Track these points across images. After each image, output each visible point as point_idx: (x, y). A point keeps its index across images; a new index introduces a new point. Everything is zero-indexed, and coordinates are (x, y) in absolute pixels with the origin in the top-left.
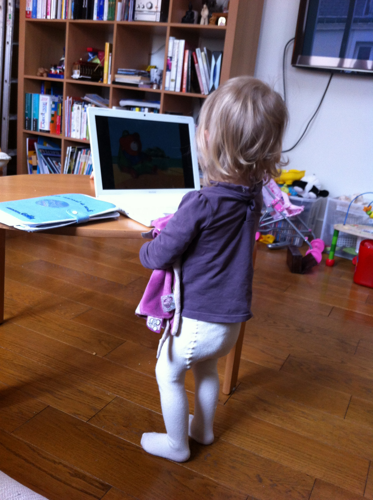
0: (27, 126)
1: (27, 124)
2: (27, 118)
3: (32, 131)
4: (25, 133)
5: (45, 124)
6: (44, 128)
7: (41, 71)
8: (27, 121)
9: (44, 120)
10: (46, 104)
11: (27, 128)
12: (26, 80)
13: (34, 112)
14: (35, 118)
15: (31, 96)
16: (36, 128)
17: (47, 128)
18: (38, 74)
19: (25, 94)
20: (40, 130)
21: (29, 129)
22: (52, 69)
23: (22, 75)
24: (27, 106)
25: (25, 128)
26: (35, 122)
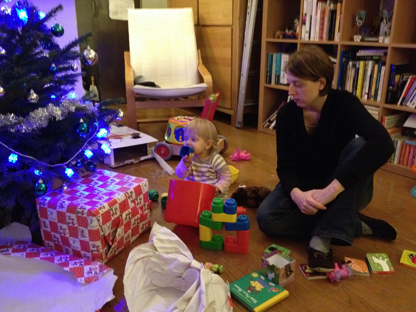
0: (268, 81)
2: (268, 74)
3: (273, 85)
4: (266, 88)
5: (284, 79)
6: (284, 82)
7: (278, 33)
8: (268, 78)
9: (283, 76)
11: (268, 83)
12: (268, 43)
13: (277, 69)
14: (277, 74)
15: (272, 56)
16: (278, 82)
17: (286, 82)
18: (276, 36)
19: (267, 55)
20: (281, 84)
21: (270, 82)
22: (287, 31)
23: (265, 39)
24: (268, 65)
25: (266, 83)
26: (277, 77)
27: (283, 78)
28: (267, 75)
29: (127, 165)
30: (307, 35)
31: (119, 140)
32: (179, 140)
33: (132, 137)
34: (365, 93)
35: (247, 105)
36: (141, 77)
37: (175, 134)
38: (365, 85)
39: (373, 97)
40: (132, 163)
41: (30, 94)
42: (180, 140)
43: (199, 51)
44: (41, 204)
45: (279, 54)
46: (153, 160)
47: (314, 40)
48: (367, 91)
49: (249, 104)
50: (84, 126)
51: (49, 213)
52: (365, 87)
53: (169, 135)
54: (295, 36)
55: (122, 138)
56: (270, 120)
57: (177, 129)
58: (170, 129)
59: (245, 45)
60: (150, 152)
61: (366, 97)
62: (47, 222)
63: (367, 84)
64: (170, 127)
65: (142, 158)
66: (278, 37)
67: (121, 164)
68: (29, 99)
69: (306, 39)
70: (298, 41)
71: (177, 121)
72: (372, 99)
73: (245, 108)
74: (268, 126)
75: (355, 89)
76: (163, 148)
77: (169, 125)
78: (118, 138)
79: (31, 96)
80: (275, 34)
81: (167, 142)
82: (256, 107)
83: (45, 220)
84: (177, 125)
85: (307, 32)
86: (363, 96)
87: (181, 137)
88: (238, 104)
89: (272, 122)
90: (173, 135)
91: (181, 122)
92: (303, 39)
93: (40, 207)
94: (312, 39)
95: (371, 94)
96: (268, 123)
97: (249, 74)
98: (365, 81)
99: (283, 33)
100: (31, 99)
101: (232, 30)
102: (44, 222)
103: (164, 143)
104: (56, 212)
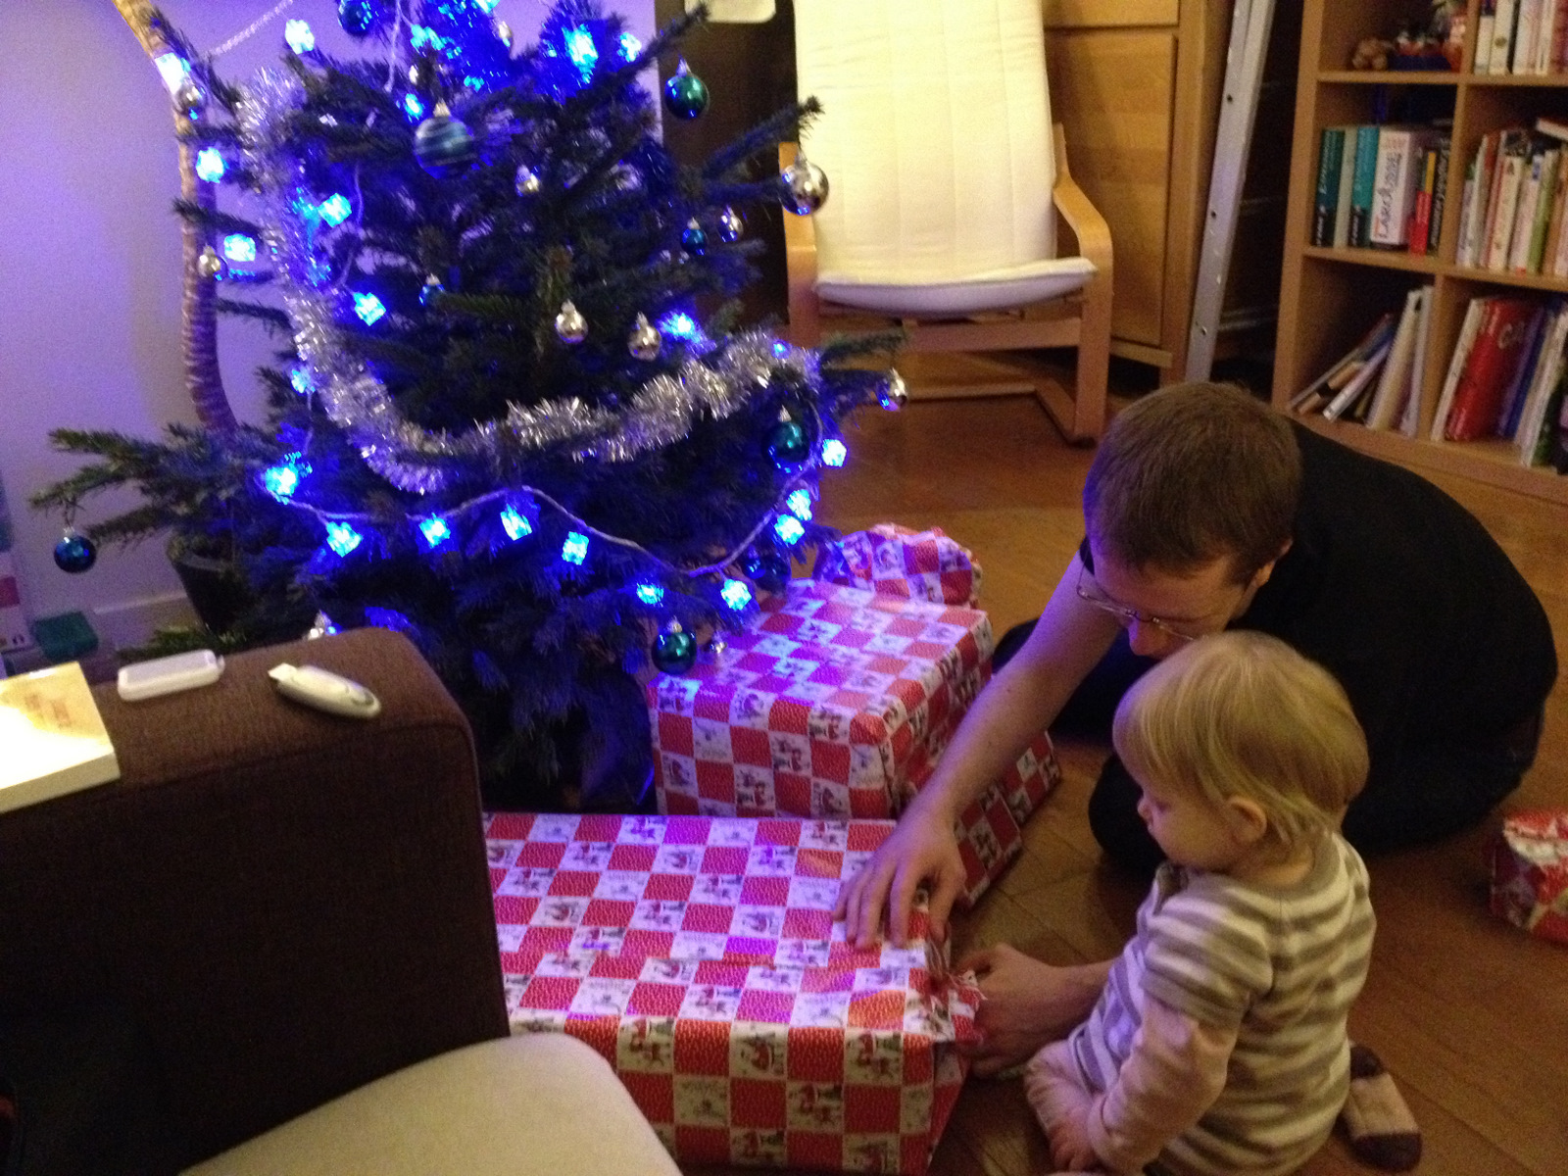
0: (1320, 235)
1: (1320, 228)
2: (1322, 209)
3: (1340, 249)
4: (1310, 261)
5: (1390, 224)
6: (1385, 237)
7: (1366, 49)
8: (1321, 220)
9: (1386, 213)
10: (1400, 156)
11: (1319, 242)
12: (1325, 87)
13: (1359, 188)
14: (1358, 208)
15: (1341, 136)
16: (1360, 236)
17: (1394, 237)
18: (1358, 60)
19: (1321, 134)
20: (1373, 246)
21: (1328, 241)
22: (1403, 40)
23: (1311, 73)
24: (1324, 172)
25: (1313, 243)
26: (1356, 220)
27: (1384, 222)
28: (1316, 209)
30: (1501, 54)
35: (1228, 327)
41: (636, 331)
43: (1061, 127)
44: (665, 703)
45: (1367, 131)
47: (1531, 71)
49: (1239, 325)
50: (791, 433)
51: (698, 735)
54: (1440, 60)
56: (1325, 385)
59: (1230, 99)
62: (688, 766)
66: (1369, 67)
68: (632, 345)
69: (1498, 70)
70: (1461, 79)
73: (1222, 339)
74: (1319, 409)
79: (640, 336)
80: (1352, 52)
82: (1266, 336)
83: (680, 759)
85: (1500, 43)
88: (1193, 325)
89: (1336, 392)
92: (1481, 67)
93: (664, 717)
94: (1518, 70)
96: (1317, 397)
97: (1242, 208)
99: (1386, 45)
100: (641, 348)
101: (1176, 42)
102: (676, 766)
104: (727, 731)
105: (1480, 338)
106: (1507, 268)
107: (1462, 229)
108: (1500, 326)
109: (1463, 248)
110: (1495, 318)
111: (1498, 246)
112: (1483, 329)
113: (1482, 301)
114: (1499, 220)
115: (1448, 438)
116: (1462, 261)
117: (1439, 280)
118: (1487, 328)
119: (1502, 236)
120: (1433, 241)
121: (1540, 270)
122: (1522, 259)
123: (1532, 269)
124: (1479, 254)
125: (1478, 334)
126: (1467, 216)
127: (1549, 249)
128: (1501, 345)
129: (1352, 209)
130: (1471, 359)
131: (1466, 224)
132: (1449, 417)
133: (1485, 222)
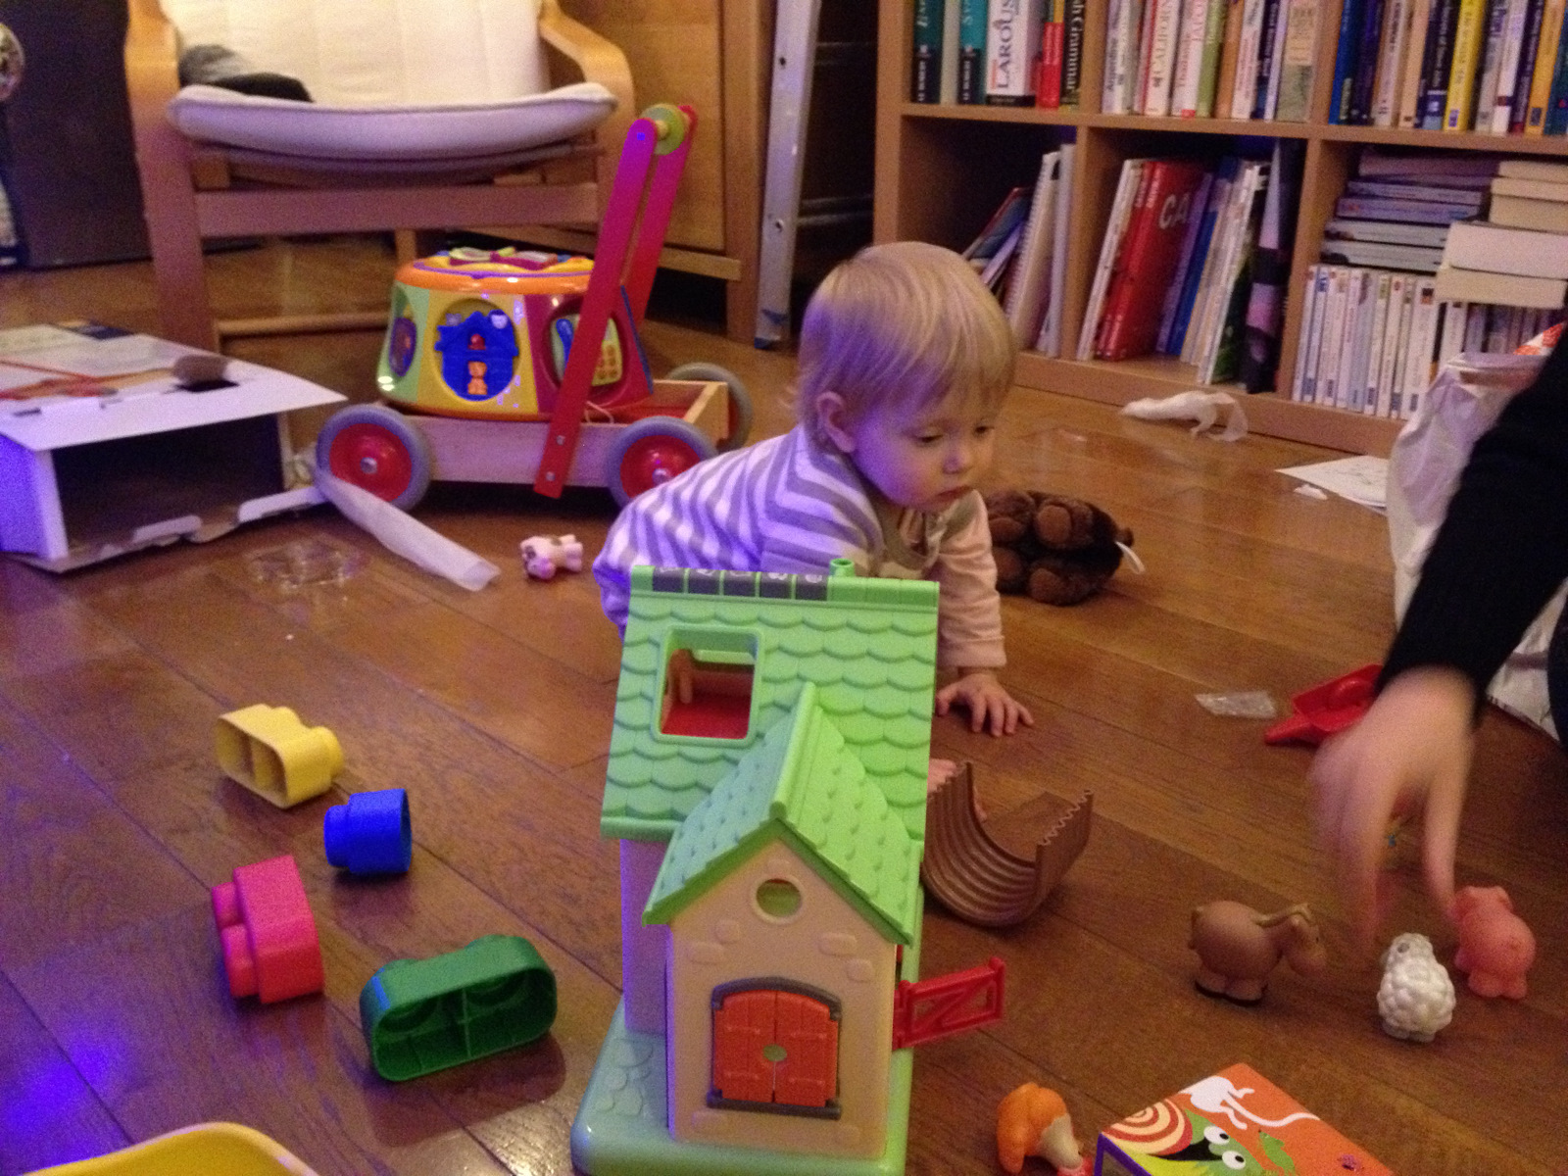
0: (922, 87)
1: (922, 77)
2: (924, 49)
3: (947, 104)
4: (911, 122)
5: (1010, 67)
6: (1006, 86)
8: (922, 66)
9: (1005, 53)
11: (921, 96)
13: (968, 19)
14: (969, 48)
16: (973, 89)
17: (1017, 88)
20: (990, 101)
21: (933, 95)
25: (914, 98)
26: (967, 65)
27: (1004, 65)
28: (916, 50)
29: (152, 551)
31: (92, 402)
32: (472, 390)
33: (176, 381)
34: (1501, 101)
35: (804, 221)
36: (217, 54)
37: (440, 355)
38: (1494, 55)
39: (1543, 116)
40: (184, 542)
42: (477, 386)
46: (325, 516)
48: (1507, 88)
49: (824, 218)
52: (1495, 65)
53: (402, 365)
55: (112, 392)
57: (453, 321)
58: (408, 327)
60: (297, 475)
61: (1500, 119)
63: (1508, 45)
64: (406, 313)
65: (252, 510)
67: (109, 551)
71: (446, 271)
72: (1534, 130)
73: (804, 236)
75: (1437, 81)
76: (369, 442)
77: (403, 300)
78: (90, 393)
81: (393, 404)
84: (448, 298)
86: (1485, 116)
87: (478, 369)
88: (766, 218)
90: (428, 361)
91: (477, 276)
95: (1528, 97)
97: (819, 53)
98: (1499, 27)
103: (377, 409)
105: (1137, 214)
106: (1169, 113)
107: (1108, 65)
108: (1161, 198)
109: (1110, 88)
110: (1156, 185)
111: (1158, 81)
112: (1140, 200)
113: (1137, 162)
114: (1157, 45)
115: (1099, 357)
116: (1110, 107)
117: (1082, 136)
118: (1145, 200)
119: (1161, 66)
120: (1070, 83)
121: (1213, 113)
122: (1189, 98)
123: (1203, 111)
124: (1133, 95)
125: (1134, 208)
126: (1115, 42)
127: (1225, 85)
128: (1163, 225)
129: (962, 51)
130: (1125, 245)
131: (1113, 56)
132: (1100, 326)
133: (1139, 48)
